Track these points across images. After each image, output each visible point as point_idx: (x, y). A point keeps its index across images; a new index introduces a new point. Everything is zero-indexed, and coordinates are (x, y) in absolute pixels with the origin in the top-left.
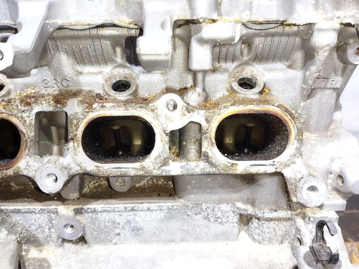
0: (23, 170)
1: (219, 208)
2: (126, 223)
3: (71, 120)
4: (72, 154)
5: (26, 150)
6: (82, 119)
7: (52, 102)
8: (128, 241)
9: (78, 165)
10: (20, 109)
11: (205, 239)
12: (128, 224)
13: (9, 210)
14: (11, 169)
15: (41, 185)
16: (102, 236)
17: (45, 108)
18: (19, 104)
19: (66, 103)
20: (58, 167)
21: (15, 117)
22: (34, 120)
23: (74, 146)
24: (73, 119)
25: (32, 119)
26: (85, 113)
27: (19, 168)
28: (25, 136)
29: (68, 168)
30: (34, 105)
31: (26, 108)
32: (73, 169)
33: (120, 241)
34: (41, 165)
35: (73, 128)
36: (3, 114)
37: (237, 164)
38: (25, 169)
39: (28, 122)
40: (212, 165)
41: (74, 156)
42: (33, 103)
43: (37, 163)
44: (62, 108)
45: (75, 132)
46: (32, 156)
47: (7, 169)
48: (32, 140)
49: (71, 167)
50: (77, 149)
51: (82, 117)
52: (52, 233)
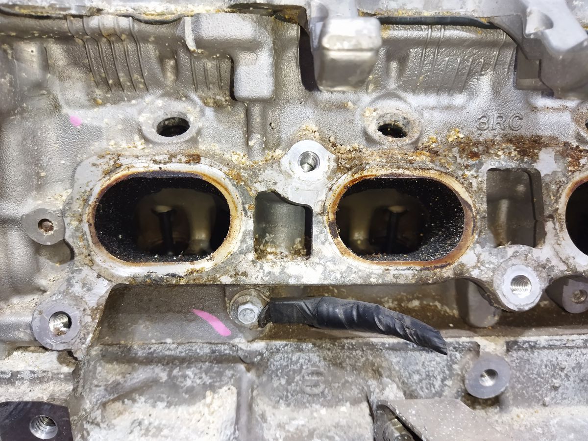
0: (471, 269)
2: (573, 369)
3: (547, 184)
4: (553, 242)
5: (475, 234)
6: (564, 182)
7: (514, 153)
8: (566, 401)
9: (564, 262)
10: (460, 163)
12: (576, 370)
13: (387, 345)
14: (448, 267)
15: (505, 296)
16: (527, 392)
17: (503, 163)
18: (458, 155)
19: (538, 156)
20: (530, 265)
21: (452, 176)
22: (485, 182)
23: (555, 228)
24: (551, 183)
25: (481, 181)
26: (568, 172)
27: (462, 265)
28: (472, 210)
29: (547, 267)
30: (484, 156)
31: (470, 162)
32: (556, 268)
33: (554, 400)
34: (502, 260)
35: (552, 197)
36: (431, 171)
38: (474, 267)
39: (475, 185)
41: (556, 246)
42: (481, 154)
43: (494, 257)
44: (531, 163)
45: (555, 205)
46: (486, 244)
47: (442, 267)
48: (484, 217)
49: (553, 264)
50: (560, 235)
51: (564, 179)
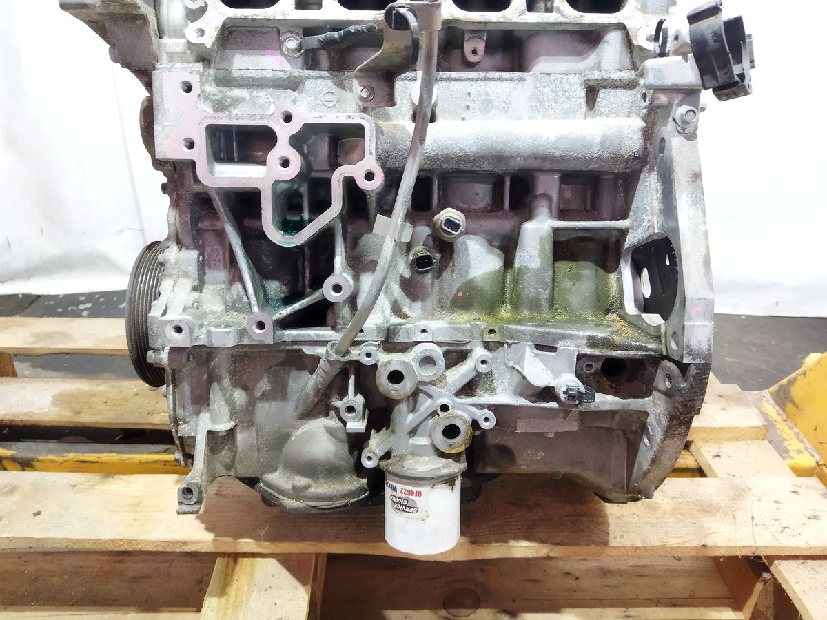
1: (567, 80)
8: (476, 118)
11: (552, 118)
12: (478, 96)
33: (468, 116)
37: (584, 16)
40: (563, 15)
52: (404, 105)
